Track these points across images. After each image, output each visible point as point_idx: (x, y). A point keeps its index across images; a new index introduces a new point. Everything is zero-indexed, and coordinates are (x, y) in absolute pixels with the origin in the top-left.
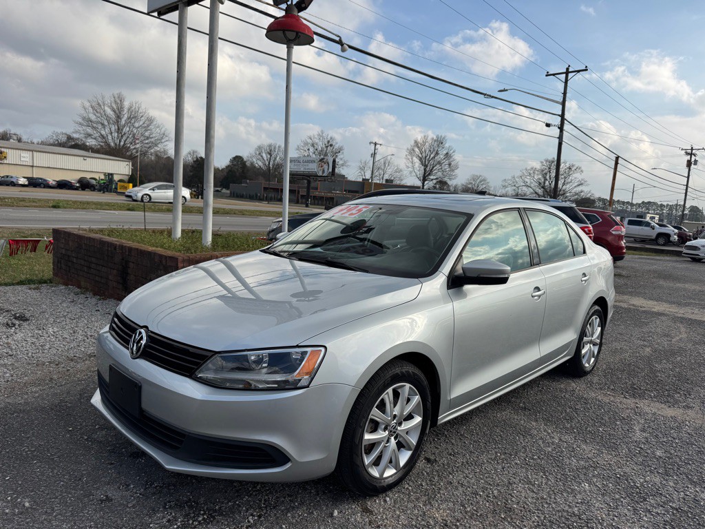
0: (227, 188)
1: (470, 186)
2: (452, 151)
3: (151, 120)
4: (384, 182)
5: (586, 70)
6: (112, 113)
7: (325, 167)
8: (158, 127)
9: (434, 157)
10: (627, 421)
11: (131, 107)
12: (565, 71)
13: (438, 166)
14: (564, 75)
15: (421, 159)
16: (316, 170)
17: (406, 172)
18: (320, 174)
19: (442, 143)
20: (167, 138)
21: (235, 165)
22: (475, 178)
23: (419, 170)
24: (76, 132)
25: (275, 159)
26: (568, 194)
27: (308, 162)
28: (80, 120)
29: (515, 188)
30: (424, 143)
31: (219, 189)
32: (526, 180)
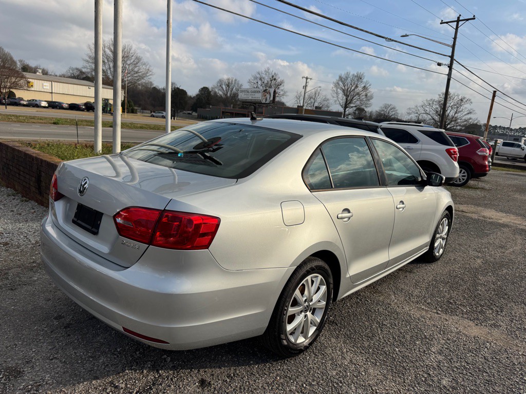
0: (196, 111)
1: (383, 112)
2: (368, 85)
3: (138, 59)
4: (314, 109)
5: (474, 19)
6: (110, 53)
7: (268, 96)
8: (145, 64)
9: (354, 89)
10: (428, 341)
11: (124, 49)
12: (456, 19)
13: (357, 96)
14: (456, 23)
15: (343, 91)
16: (260, 99)
17: (332, 101)
18: (264, 101)
19: (361, 78)
20: (151, 73)
21: (202, 94)
22: (386, 106)
23: (342, 100)
24: (84, 67)
25: (232, 89)
26: (459, 121)
27: (255, 92)
28: (88, 59)
29: (417, 115)
30: (347, 78)
31: (190, 112)
32: (426, 109)
